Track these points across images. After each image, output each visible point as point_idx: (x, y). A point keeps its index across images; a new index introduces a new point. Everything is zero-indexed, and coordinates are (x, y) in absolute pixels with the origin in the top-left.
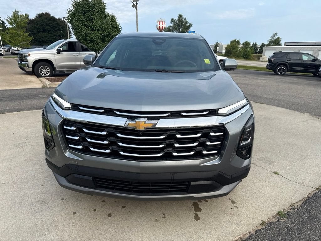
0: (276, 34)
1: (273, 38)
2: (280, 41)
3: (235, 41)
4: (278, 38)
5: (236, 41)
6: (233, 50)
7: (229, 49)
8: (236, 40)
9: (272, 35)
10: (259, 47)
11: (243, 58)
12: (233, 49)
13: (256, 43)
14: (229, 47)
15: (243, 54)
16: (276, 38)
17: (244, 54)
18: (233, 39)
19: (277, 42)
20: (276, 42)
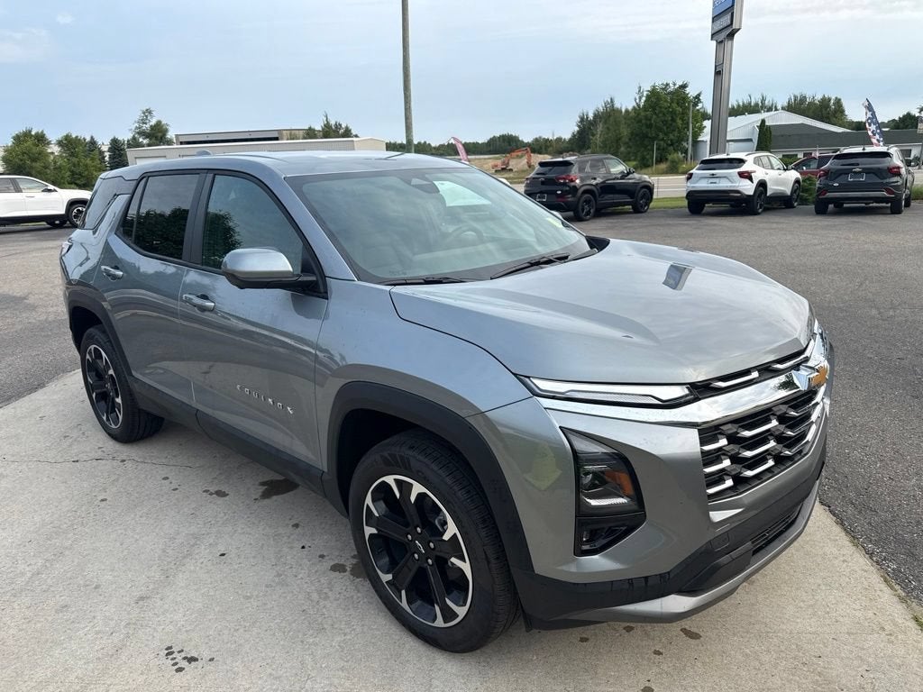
0: (148, 112)
1: (144, 123)
2: (166, 131)
3: (27, 134)
4: (159, 123)
5: (33, 133)
6: (34, 164)
7: (21, 163)
8: (30, 131)
9: (138, 115)
10: (105, 148)
11: (73, 186)
12: (34, 160)
13: (92, 137)
14: (17, 155)
15: (68, 173)
16: (153, 122)
17: (73, 173)
18: (20, 129)
19: (160, 135)
20: (157, 135)
